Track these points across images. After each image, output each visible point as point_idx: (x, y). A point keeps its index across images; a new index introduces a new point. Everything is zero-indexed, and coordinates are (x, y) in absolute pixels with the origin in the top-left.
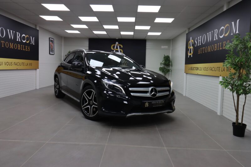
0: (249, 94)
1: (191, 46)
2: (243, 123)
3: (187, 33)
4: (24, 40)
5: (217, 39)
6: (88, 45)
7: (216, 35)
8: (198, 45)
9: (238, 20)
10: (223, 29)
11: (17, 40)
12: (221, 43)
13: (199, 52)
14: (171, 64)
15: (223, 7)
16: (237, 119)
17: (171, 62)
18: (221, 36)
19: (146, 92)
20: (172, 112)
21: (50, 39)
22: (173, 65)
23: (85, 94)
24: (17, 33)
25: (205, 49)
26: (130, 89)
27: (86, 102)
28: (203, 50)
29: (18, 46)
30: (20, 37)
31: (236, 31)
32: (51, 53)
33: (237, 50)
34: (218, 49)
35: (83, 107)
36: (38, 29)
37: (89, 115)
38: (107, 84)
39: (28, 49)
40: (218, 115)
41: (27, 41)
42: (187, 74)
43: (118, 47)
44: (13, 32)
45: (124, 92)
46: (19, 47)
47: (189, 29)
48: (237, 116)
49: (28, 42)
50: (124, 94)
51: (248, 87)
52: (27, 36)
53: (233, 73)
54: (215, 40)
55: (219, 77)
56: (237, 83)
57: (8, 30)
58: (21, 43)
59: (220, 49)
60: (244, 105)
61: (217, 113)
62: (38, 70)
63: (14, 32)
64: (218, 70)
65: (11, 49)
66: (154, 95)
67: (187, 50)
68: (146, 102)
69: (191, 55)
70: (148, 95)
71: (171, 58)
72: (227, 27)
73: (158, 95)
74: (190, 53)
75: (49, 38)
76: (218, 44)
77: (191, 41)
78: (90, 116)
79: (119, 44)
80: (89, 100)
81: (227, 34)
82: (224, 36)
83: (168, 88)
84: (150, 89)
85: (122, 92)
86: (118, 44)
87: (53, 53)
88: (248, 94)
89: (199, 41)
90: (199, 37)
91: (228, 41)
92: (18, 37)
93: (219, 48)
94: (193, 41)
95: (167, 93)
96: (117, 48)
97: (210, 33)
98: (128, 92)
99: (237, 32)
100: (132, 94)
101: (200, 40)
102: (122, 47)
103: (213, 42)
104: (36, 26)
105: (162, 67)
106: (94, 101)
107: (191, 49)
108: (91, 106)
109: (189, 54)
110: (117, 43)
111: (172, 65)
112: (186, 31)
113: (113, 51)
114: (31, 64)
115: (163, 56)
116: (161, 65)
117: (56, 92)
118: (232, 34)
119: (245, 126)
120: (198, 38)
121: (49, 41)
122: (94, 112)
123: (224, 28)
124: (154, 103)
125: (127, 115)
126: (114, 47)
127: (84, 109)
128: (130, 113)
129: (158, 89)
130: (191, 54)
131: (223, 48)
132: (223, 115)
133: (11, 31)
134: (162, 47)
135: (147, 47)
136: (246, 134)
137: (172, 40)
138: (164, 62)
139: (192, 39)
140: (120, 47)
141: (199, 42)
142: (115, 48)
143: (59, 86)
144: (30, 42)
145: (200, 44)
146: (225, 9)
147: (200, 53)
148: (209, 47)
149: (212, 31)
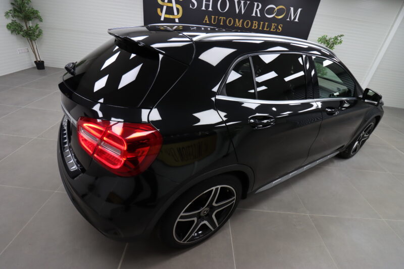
1: (170, 2)
8: (203, 8)
9: (300, 10)
10: (273, 8)
12: (266, 23)
13: (207, 19)
18: (268, 15)
25: (225, 21)
28: (219, 21)
31: (295, 19)
34: (260, 29)
54: (254, 15)
59: (265, 29)
69: (173, 19)
72: (280, 8)
74: (170, 13)
76: (261, 23)
81: (280, 17)
82: (274, 16)
93: (263, 28)
97: (242, 2)
99: (297, 20)
107: (170, 8)
109: (164, 16)
118: (288, 20)
123: (276, 9)
130: (171, 17)
131: (271, 29)
141: (207, 5)
145: (210, 9)
148: (239, 21)
149: (248, 2)
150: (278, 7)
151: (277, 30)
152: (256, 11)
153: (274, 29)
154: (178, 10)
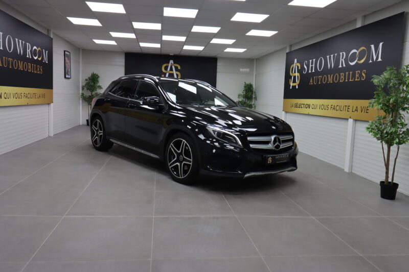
0: (404, 144)
1: (295, 72)
2: (394, 182)
3: (288, 51)
4: (35, 56)
5: (344, 66)
6: (123, 64)
7: (342, 60)
8: (310, 72)
9: (381, 44)
10: (356, 53)
11: (28, 56)
12: (351, 73)
13: (311, 81)
14: (254, 96)
15: (355, 21)
16: (387, 177)
17: (255, 93)
18: (352, 62)
19: (267, 143)
20: (295, 170)
21: (66, 53)
22: (258, 98)
23: (172, 146)
24: (27, 44)
25: (322, 79)
26: (249, 138)
27: (174, 157)
28: (318, 80)
29: (28, 65)
30: (31, 51)
31: (377, 58)
32: (67, 76)
33: (388, 86)
34: (346, 81)
35: (170, 165)
36: (52, 36)
37: (179, 176)
38: (214, 131)
39: (39, 71)
40: (346, 172)
41: (39, 57)
42: (286, 112)
43: (173, 67)
44: (22, 43)
45: (240, 143)
46: (30, 68)
47: (291, 46)
48: (387, 173)
49: (40, 59)
50: (240, 145)
51: (401, 134)
52: (39, 49)
53: (381, 117)
54: (340, 66)
55: (348, 119)
56: (390, 130)
57: (17, 40)
58: (32, 61)
59: (350, 80)
60: (396, 159)
61: (344, 170)
62: (52, 104)
63: (24, 42)
64: (346, 110)
65: (20, 70)
66: (278, 147)
67: (288, 77)
68: (269, 157)
69: (296, 86)
70: (270, 146)
71: (254, 87)
72: (362, 50)
73: (282, 146)
74: (294, 81)
75: (65, 51)
76: (347, 73)
77: (296, 64)
78: (180, 178)
79: (175, 63)
80: (179, 155)
81: (362, 61)
82: (357, 62)
83: (290, 137)
84: (273, 138)
85: (237, 142)
86: (173, 63)
87: (69, 77)
88: (402, 144)
89: (310, 66)
90: (311, 61)
91: (365, 71)
92: (28, 51)
93: (348, 79)
94: (299, 65)
95: (290, 144)
96: (171, 69)
97: (332, 56)
98: (246, 143)
99: (380, 59)
100: (251, 145)
101: (312, 64)
102: (179, 68)
103: (336, 70)
104: (48, 31)
105: (240, 100)
106: (186, 156)
107: (295, 77)
108: (181, 163)
109: (292, 84)
110: (171, 62)
111: (256, 98)
112: (285, 48)
113: (165, 74)
114: (44, 96)
115: (243, 85)
116: (239, 97)
117: (95, 142)
118: (371, 61)
119: (396, 186)
120: (309, 62)
121: (64, 57)
122: (185, 172)
123: (358, 52)
124: (278, 157)
125: (245, 175)
126: (166, 68)
127: (171, 168)
128: (249, 172)
129: (282, 138)
130: (295, 84)
131: (355, 79)
132: (353, 172)
133: (20, 41)
134: (241, 70)
135: (218, 70)
136: (397, 196)
137: (257, 59)
138: (244, 93)
139: (297, 62)
140: (176, 68)
141: (312, 67)
142: (169, 69)
143: (104, 132)
144: (43, 59)
145: (313, 71)
146: (359, 25)
147: (313, 83)
148: (330, 77)
149: (336, 54)
150: (359, 50)
151: (361, 79)
152: (342, 61)
153: (358, 79)
154: (298, 76)
